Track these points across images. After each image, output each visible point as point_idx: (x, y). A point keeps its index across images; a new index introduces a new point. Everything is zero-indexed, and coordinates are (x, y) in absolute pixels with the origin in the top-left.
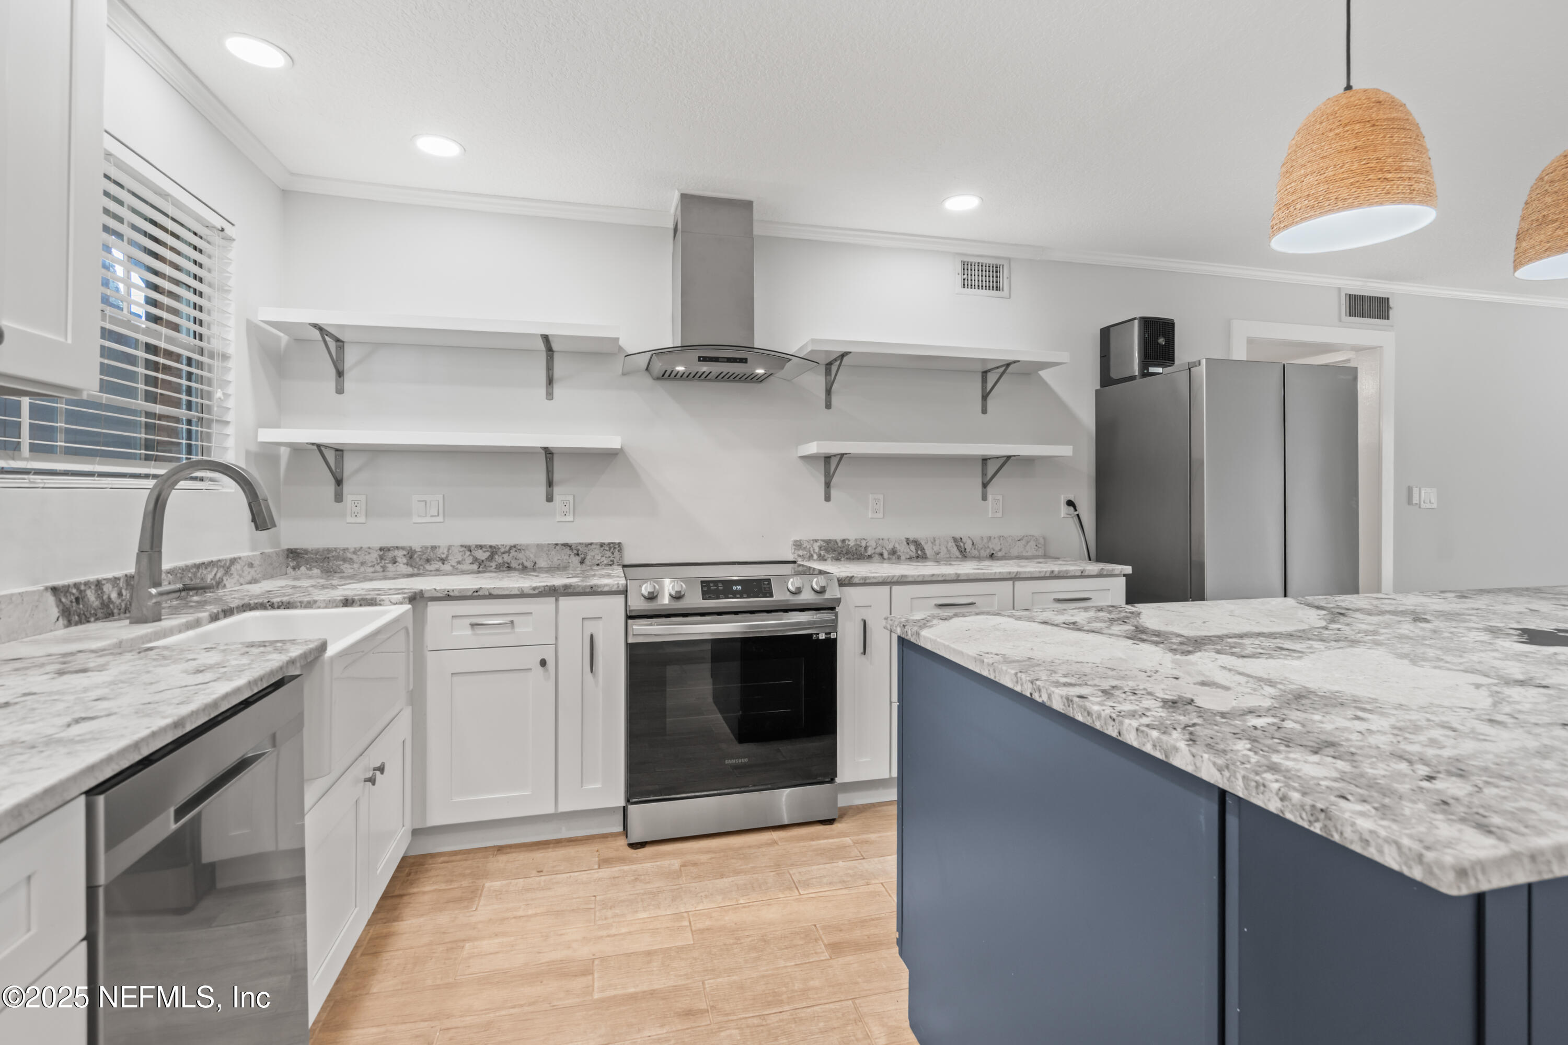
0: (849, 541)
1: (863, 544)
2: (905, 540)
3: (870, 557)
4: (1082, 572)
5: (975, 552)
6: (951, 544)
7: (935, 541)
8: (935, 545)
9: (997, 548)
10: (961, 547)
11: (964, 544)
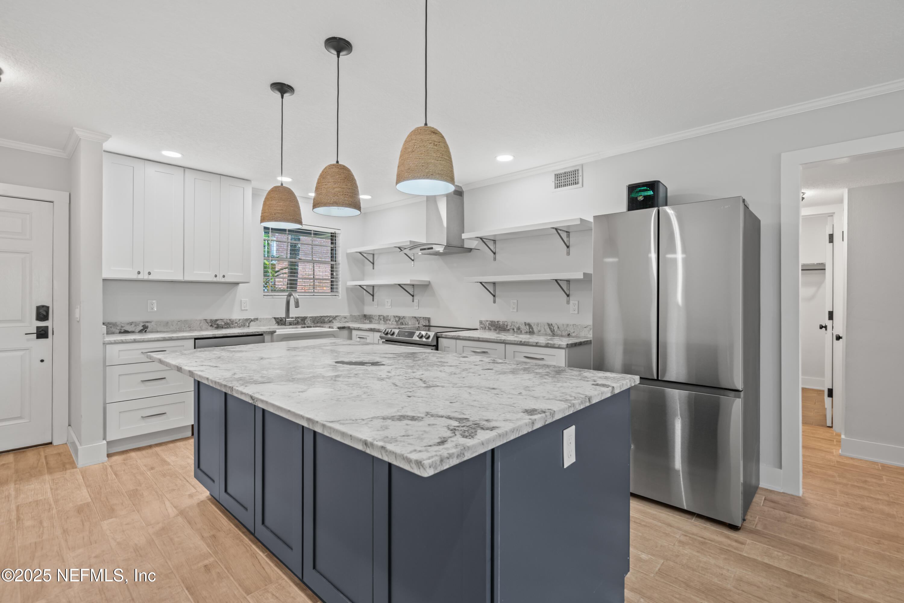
0: (500, 322)
1: (506, 324)
2: (524, 323)
3: (509, 330)
4: (536, 344)
5: (559, 333)
6: (547, 327)
7: (538, 324)
8: (539, 327)
9: (572, 331)
10: (551, 329)
11: (553, 327)
